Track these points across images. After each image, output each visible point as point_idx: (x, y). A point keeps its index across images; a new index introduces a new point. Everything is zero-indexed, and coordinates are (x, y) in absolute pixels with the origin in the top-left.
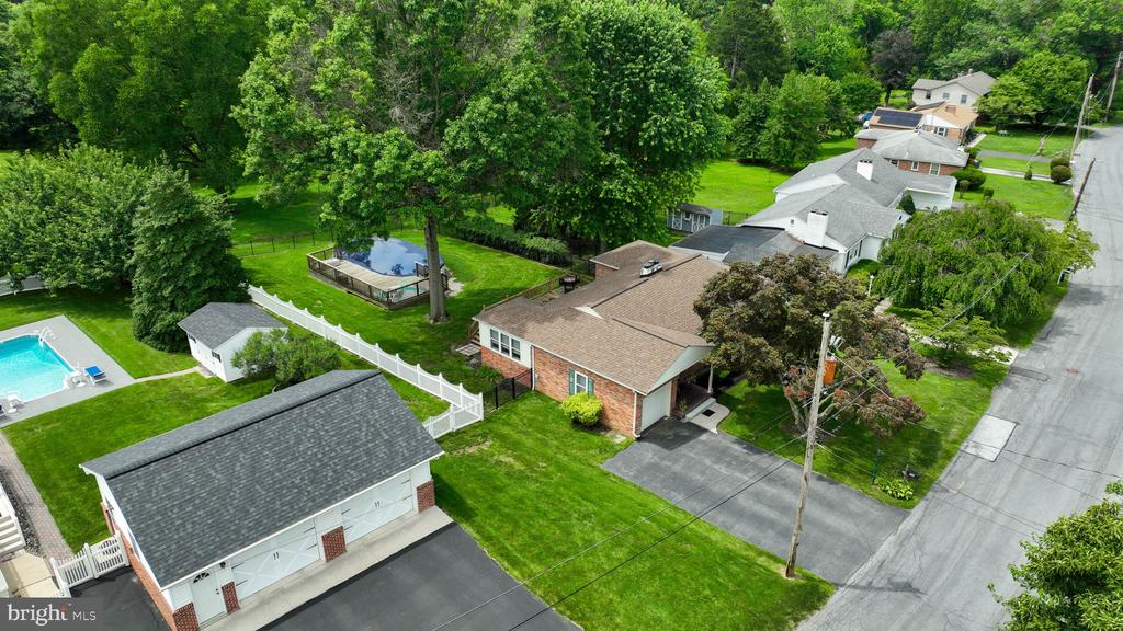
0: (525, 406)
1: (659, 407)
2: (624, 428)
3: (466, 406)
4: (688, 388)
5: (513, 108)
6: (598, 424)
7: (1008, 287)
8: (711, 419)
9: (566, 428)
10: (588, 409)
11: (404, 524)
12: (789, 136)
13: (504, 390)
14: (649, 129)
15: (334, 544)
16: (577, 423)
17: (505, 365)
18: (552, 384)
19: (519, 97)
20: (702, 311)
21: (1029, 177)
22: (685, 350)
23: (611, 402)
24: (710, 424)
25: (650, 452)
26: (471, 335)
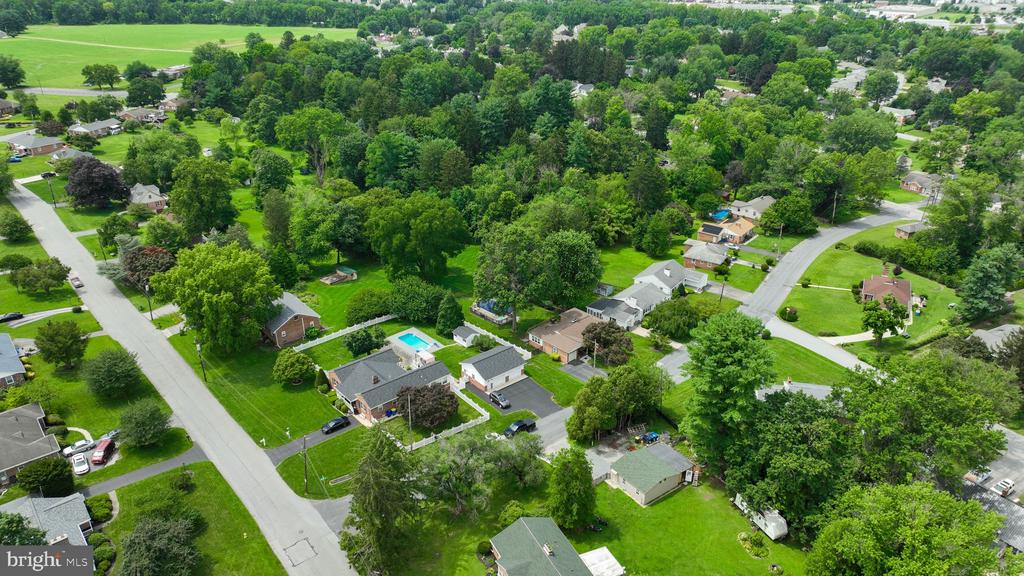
0: (541, 355)
1: (574, 357)
2: (565, 361)
3: (527, 355)
4: (581, 352)
5: (540, 285)
6: (558, 360)
7: (679, 327)
8: (586, 360)
9: (551, 361)
10: (556, 356)
11: (518, 377)
12: (654, 242)
13: (536, 352)
14: (577, 276)
15: (507, 379)
16: (554, 360)
17: (536, 345)
18: (548, 350)
19: (542, 283)
20: (584, 335)
21: (753, 267)
22: (579, 343)
23: (561, 355)
24: (586, 361)
25: (570, 366)
26: (527, 336)
